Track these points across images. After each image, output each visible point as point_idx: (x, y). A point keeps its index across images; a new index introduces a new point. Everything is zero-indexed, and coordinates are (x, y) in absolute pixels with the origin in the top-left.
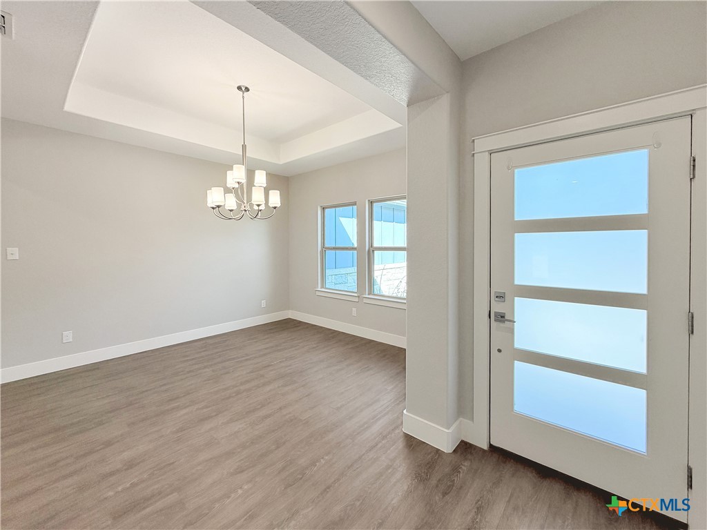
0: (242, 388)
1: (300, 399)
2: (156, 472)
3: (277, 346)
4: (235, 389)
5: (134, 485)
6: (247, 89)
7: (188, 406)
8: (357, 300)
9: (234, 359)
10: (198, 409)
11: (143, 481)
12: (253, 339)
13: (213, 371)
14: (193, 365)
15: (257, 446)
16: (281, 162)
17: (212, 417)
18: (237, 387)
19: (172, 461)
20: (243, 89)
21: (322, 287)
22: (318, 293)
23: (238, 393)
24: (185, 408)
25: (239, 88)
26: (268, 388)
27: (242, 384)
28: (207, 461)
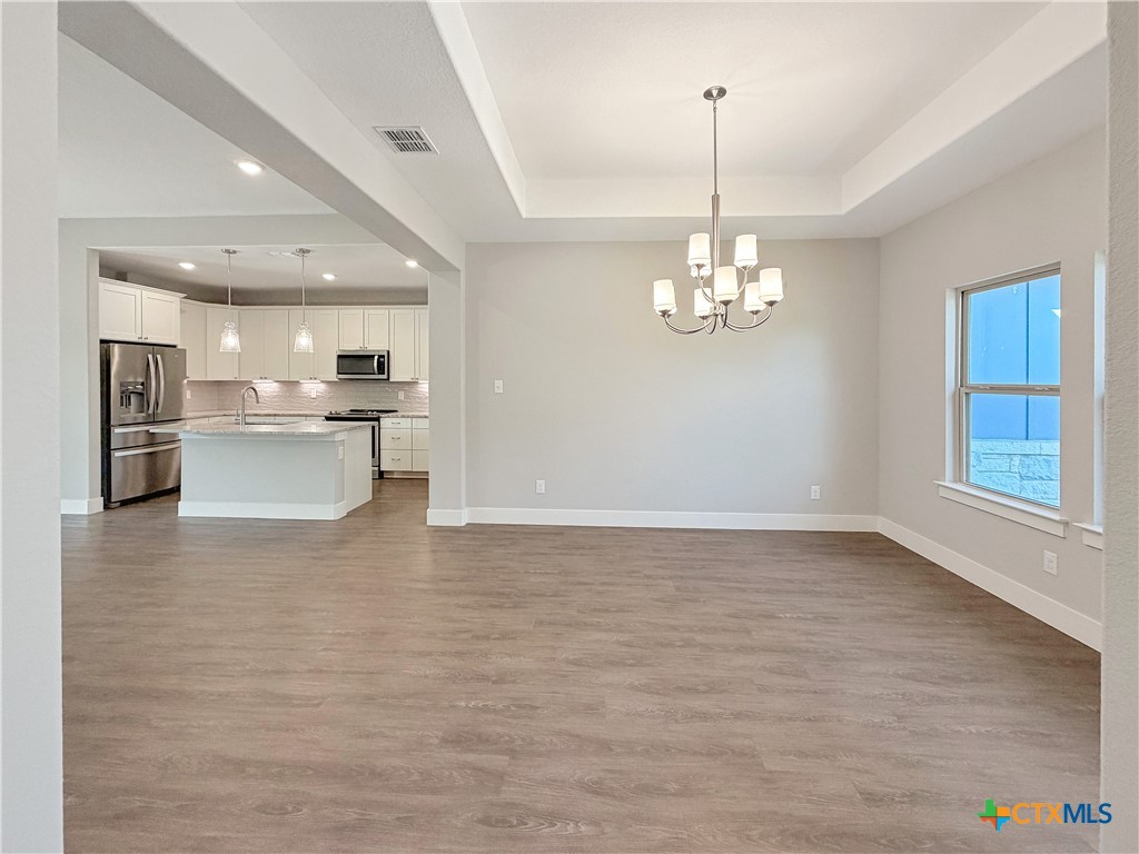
0: (700, 638)
1: (790, 719)
2: (513, 708)
3: (815, 582)
4: (686, 635)
5: (485, 710)
6: (722, 92)
7: (610, 630)
8: (1059, 531)
9: (721, 579)
10: (618, 643)
11: (495, 711)
12: (775, 554)
13: (678, 589)
14: (659, 567)
15: (650, 763)
16: (844, 210)
17: (625, 665)
18: (692, 631)
19: (537, 705)
20: (715, 93)
21: (958, 479)
22: (943, 493)
23: (687, 644)
24: (606, 631)
25: (708, 95)
26: (741, 660)
27: (702, 631)
28: (571, 735)
